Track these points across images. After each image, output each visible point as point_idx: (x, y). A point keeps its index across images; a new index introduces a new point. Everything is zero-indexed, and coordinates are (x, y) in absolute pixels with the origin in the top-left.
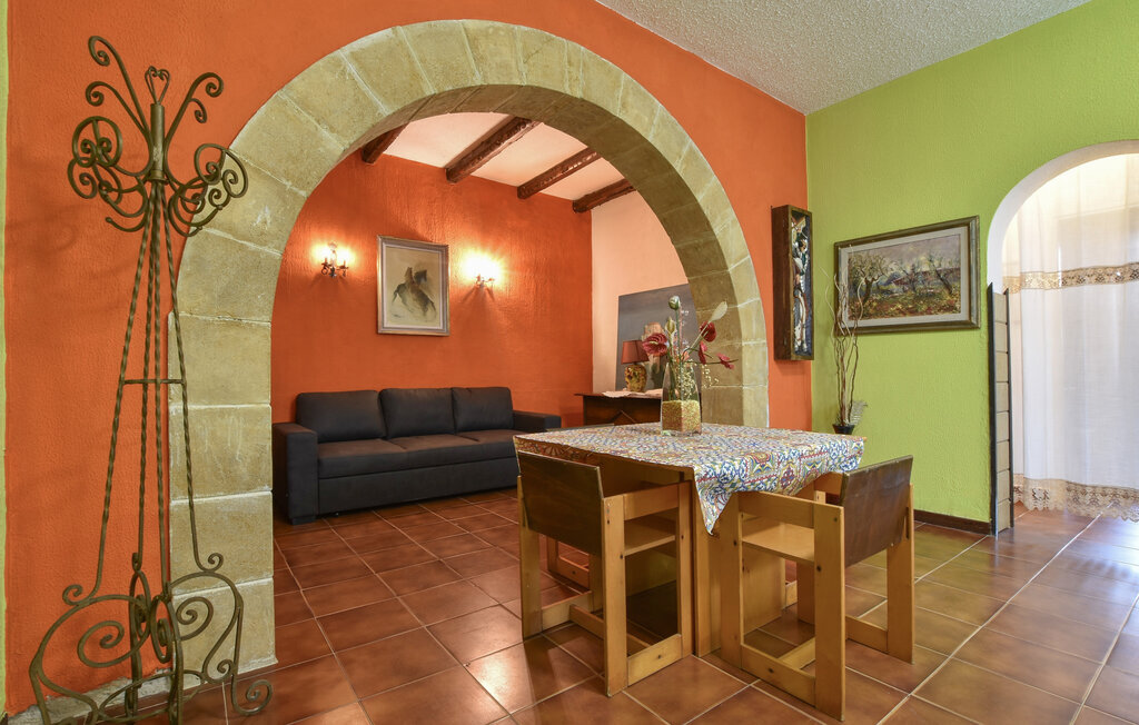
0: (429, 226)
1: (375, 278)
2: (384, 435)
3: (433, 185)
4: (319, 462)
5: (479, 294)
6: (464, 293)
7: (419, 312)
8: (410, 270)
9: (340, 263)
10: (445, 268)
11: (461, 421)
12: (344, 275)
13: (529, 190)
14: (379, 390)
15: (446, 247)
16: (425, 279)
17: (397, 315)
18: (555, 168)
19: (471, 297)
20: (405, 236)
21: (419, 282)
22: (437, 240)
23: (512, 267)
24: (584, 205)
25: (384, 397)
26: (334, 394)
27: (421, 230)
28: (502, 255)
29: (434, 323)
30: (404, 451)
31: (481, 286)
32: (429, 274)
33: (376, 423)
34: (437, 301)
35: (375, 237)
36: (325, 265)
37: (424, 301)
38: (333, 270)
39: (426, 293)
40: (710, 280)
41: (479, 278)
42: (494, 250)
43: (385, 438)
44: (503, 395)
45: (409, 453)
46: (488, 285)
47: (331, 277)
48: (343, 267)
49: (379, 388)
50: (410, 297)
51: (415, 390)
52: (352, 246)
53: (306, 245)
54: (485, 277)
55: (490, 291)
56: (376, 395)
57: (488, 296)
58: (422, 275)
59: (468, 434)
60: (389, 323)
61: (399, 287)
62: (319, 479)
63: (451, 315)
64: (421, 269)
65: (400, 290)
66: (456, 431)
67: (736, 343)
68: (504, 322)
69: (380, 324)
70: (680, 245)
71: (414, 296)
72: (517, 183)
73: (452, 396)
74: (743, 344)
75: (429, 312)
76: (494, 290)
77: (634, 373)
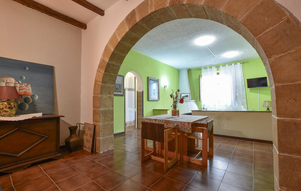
77: (14, 106)
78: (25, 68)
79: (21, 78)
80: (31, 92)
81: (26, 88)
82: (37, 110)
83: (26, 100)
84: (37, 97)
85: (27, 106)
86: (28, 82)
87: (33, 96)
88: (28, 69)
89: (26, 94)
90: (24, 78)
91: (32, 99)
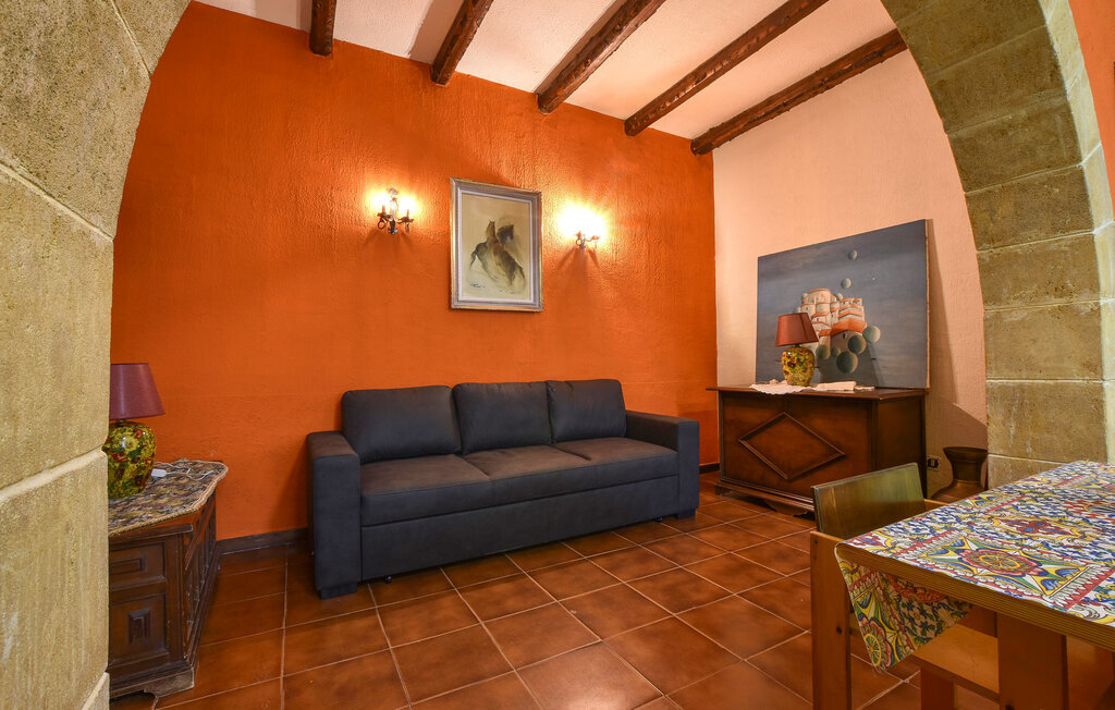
0: (516, 168)
1: (448, 234)
2: (459, 448)
3: (521, 115)
4: (362, 500)
5: (579, 255)
6: (561, 256)
7: (503, 280)
8: (492, 225)
9: (401, 214)
10: (537, 224)
11: (560, 426)
12: (408, 230)
13: (638, 123)
14: (452, 385)
15: (538, 195)
16: (512, 238)
17: (476, 285)
18: (685, 80)
19: (569, 261)
20: (487, 180)
21: (503, 242)
22: (526, 185)
23: (619, 222)
24: (704, 146)
25: (458, 395)
26: (393, 392)
27: (505, 172)
28: (607, 206)
29: (523, 295)
30: (486, 478)
31: (582, 246)
32: (516, 231)
33: (446, 431)
34: (527, 265)
35: (448, 181)
36: (383, 216)
37: (511, 266)
38: (393, 223)
39: (513, 255)
40: (1023, 188)
41: (579, 235)
42: (597, 200)
43: (459, 454)
44: (612, 389)
45: (493, 482)
46: (590, 245)
47: (390, 232)
48: (406, 220)
49: (452, 383)
50: (492, 261)
51: (499, 385)
52: (418, 192)
53: (357, 191)
54: (587, 235)
55: (592, 254)
56: (448, 394)
57: (590, 258)
58: (507, 232)
59: (570, 445)
60: (465, 295)
61: (478, 247)
62: (362, 526)
63: (544, 284)
64: (505, 223)
65: (479, 250)
66: (555, 441)
67: (1082, 302)
68: (610, 294)
69: (453, 296)
70: (963, 133)
71: (497, 259)
72: (624, 114)
73: (548, 395)
74: (1102, 302)
75: (517, 278)
76: (598, 251)
77: (798, 360)
78: (850, 256)
79: (843, 285)
80: (863, 319)
81: (852, 310)
82: (877, 372)
83: (853, 344)
84: (877, 335)
85: (855, 361)
86: (854, 292)
87: (868, 332)
88: (855, 255)
89: (852, 326)
90: (849, 283)
91: (867, 341)
